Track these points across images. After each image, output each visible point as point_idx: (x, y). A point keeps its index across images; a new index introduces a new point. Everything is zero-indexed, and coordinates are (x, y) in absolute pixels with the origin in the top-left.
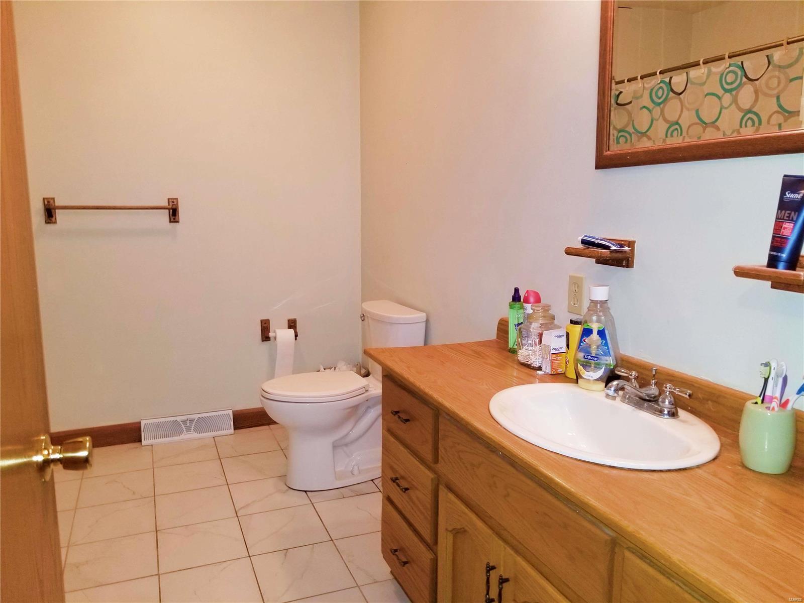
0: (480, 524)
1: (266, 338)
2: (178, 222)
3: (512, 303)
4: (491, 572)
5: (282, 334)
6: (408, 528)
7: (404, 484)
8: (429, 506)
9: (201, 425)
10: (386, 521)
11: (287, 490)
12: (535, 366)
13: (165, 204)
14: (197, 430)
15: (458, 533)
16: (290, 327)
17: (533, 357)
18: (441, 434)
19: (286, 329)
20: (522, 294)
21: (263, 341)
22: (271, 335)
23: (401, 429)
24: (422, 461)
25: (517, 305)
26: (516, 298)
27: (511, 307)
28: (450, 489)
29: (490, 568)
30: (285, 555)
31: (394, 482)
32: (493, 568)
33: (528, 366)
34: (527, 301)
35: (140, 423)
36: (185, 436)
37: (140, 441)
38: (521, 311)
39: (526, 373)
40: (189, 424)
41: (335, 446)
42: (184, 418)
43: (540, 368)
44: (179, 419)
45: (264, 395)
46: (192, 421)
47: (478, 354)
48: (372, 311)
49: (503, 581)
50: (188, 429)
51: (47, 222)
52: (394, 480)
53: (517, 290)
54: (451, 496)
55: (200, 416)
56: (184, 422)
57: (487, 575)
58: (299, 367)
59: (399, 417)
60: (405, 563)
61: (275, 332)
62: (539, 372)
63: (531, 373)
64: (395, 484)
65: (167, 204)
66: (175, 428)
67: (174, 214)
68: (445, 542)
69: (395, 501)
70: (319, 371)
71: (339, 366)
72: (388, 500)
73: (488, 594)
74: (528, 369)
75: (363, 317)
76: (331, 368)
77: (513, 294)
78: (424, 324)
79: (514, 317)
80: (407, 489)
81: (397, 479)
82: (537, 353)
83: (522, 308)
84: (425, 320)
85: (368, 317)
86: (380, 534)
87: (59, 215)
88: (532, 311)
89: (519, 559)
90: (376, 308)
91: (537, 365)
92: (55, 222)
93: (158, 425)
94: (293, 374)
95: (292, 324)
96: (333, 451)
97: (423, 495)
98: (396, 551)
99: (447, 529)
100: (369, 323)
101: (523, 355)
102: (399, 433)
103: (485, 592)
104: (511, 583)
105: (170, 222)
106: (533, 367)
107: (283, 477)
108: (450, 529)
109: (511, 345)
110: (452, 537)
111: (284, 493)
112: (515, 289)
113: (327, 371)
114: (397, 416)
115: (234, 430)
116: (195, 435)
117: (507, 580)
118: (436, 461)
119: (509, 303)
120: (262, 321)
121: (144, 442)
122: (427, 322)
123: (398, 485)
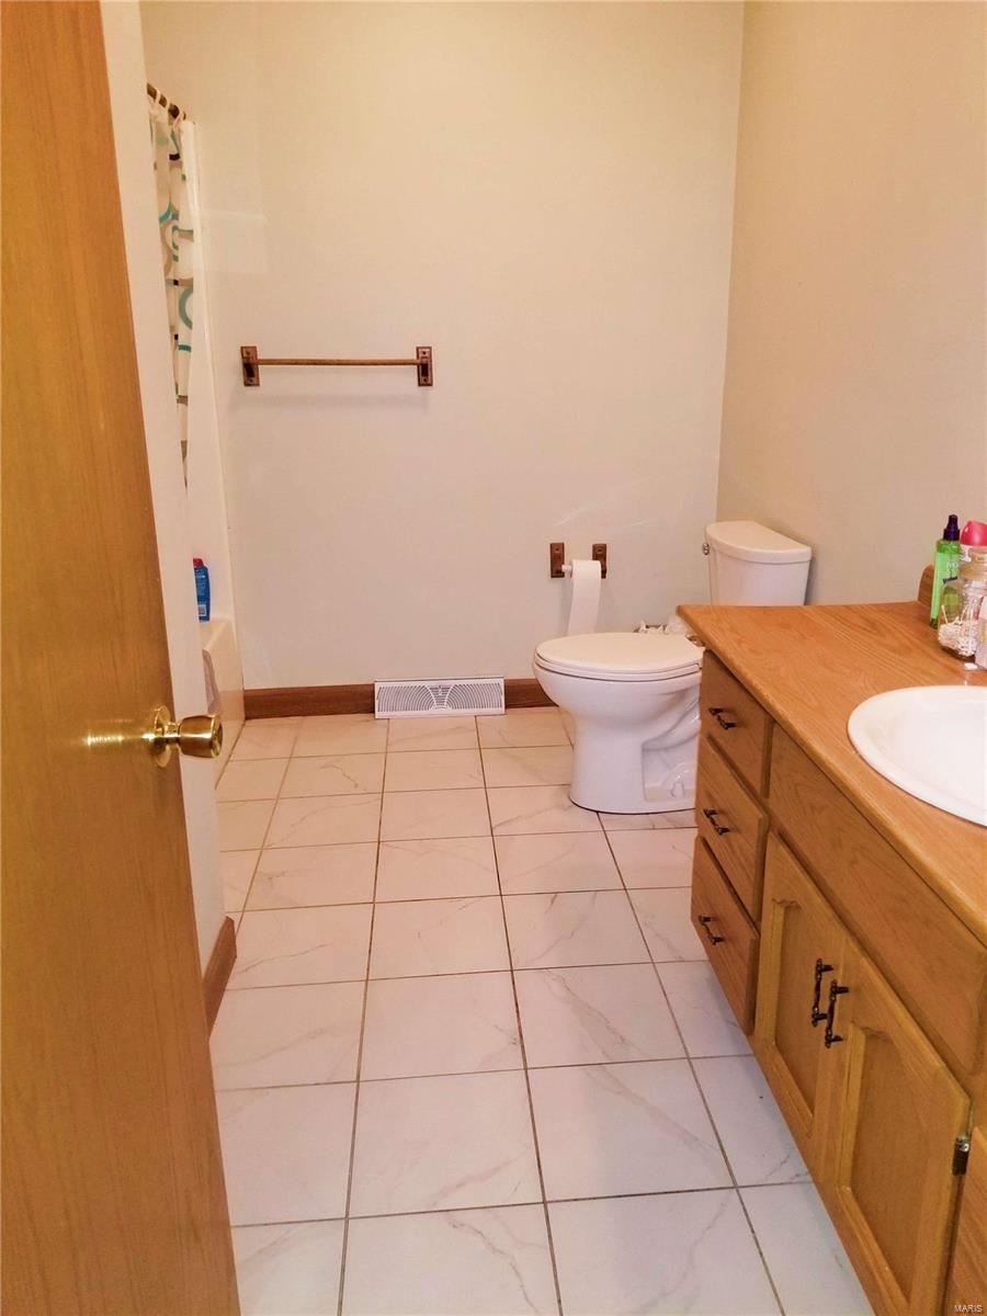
0: (818, 900)
1: (557, 573)
2: (430, 385)
3: (942, 542)
4: (823, 974)
5: (583, 568)
6: (725, 888)
7: (722, 822)
8: (753, 861)
9: (459, 696)
10: (698, 873)
11: (570, 807)
12: (964, 653)
13: (413, 356)
14: (453, 704)
15: (790, 908)
16: (595, 557)
17: (961, 640)
18: (775, 751)
19: (587, 559)
20: (961, 525)
21: (552, 577)
22: (564, 568)
23: (723, 736)
24: (749, 789)
25: (953, 545)
26: (952, 532)
27: (940, 549)
28: (784, 838)
29: (822, 968)
30: (552, 902)
31: (708, 816)
32: (828, 968)
33: (953, 653)
34: (967, 540)
35: (373, 685)
36: (435, 711)
37: (373, 712)
38: (956, 556)
39: (946, 667)
40: (443, 694)
41: (646, 750)
42: (434, 684)
43: (972, 659)
44: (427, 684)
45: (539, 662)
46: (446, 689)
47: (873, 626)
48: (720, 540)
49: (837, 990)
50: (440, 701)
51: (247, 384)
52: (709, 814)
53: (953, 520)
54: (783, 850)
55: (458, 683)
56: (434, 689)
57: (816, 978)
58: (607, 622)
59: (719, 719)
60: (718, 940)
61: (571, 564)
62: (969, 666)
63: (953, 666)
64: (708, 820)
65: (415, 357)
66: (422, 698)
67: (424, 372)
68: (773, 919)
69: (711, 844)
70: (637, 631)
71: (671, 624)
72: (703, 842)
73: (816, 1005)
74: (952, 659)
75: (707, 550)
76: (657, 627)
77: (945, 526)
78: (808, 565)
79: (944, 566)
80: (725, 830)
81: (713, 812)
82: (972, 633)
83: (959, 552)
84: (809, 558)
85: (714, 551)
86: (690, 890)
87: (263, 372)
88: (969, 560)
89: (865, 962)
90: (727, 534)
91: (967, 652)
92: (258, 385)
93: (398, 691)
94: (596, 631)
95: (600, 553)
96: (643, 757)
97: (745, 844)
98: (707, 919)
99: (773, 900)
100: (715, 559)
101: (948, 632)
102: (721, 741)
103: (813, 1004)
104: (851, 996)
105: (420, 385)
106: (961, 656)
107: (567, 787)
108: (778, 900)
109: (934, 614)
110: (782, 911)
111: (565, 810)
112: (950, 517)
113: (651, 630)
114: (716, 717)
115: (506, 707)
116: (449, 711)
117: (844, 990)
118: (767, 795)
119: (938, 542)
120: (552, 546)
121: (378, 714)
122: (812, 562)
123: (713, 822)
